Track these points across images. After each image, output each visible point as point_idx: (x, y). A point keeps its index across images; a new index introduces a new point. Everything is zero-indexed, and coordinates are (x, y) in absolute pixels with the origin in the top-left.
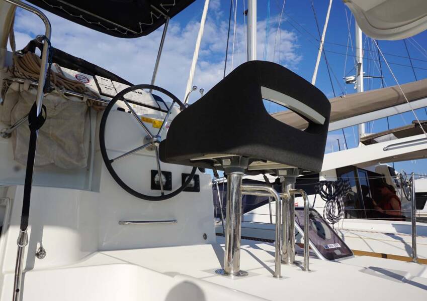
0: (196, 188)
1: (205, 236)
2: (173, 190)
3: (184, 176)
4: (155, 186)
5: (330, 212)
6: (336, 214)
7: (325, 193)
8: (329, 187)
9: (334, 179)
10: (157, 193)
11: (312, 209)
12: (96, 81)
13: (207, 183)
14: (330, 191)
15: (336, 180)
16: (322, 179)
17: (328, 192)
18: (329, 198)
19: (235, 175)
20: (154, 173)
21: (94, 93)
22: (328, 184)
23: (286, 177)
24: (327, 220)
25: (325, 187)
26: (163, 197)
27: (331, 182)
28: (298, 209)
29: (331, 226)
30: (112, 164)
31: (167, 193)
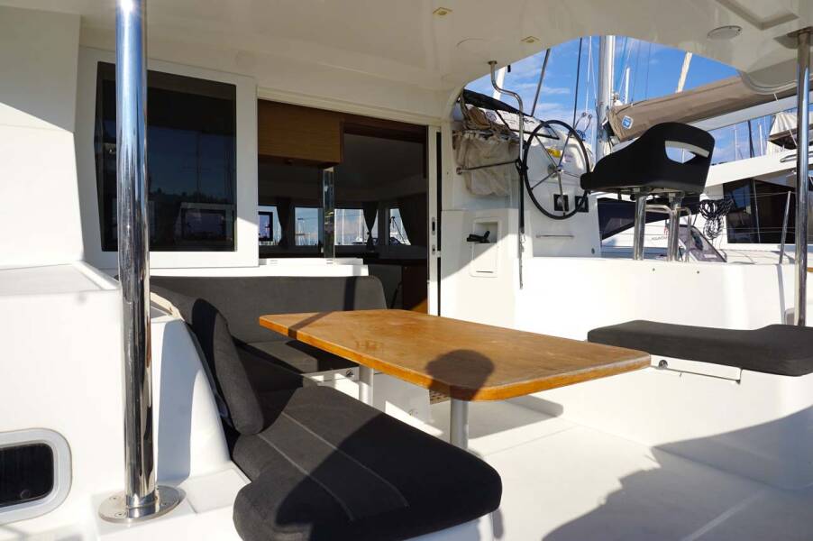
0: (586, 210)
1: (593, 251)
2: (570, 212)
3: (577, 198)
4: (557, 207)
5: (710, 229)
6: (716, 231)
7: (706, 211)
8: (711, 206)
9: (719, 196)
10: (559, 213)
11: (693, 227)
12: (500, 116)
13: (593, 204)
14: (712, 209)
15: (722, 197)
16: (703, 197)
17: (709, 210)
18: (711, 216)
19: (641, 198)
20: (556, 197)
21: (501, 126)
22: (710, 203)
23: (674, 199)
24: (707, 237)
25: (707, 206)
26: (565, 217)
27: (713, 201)
28: (682, 226)
29: (710, 241)
30: (533, 191)
31: (567, 213)
